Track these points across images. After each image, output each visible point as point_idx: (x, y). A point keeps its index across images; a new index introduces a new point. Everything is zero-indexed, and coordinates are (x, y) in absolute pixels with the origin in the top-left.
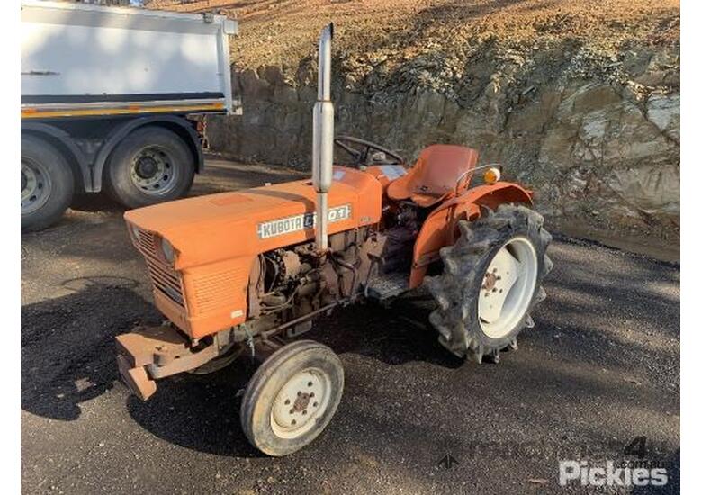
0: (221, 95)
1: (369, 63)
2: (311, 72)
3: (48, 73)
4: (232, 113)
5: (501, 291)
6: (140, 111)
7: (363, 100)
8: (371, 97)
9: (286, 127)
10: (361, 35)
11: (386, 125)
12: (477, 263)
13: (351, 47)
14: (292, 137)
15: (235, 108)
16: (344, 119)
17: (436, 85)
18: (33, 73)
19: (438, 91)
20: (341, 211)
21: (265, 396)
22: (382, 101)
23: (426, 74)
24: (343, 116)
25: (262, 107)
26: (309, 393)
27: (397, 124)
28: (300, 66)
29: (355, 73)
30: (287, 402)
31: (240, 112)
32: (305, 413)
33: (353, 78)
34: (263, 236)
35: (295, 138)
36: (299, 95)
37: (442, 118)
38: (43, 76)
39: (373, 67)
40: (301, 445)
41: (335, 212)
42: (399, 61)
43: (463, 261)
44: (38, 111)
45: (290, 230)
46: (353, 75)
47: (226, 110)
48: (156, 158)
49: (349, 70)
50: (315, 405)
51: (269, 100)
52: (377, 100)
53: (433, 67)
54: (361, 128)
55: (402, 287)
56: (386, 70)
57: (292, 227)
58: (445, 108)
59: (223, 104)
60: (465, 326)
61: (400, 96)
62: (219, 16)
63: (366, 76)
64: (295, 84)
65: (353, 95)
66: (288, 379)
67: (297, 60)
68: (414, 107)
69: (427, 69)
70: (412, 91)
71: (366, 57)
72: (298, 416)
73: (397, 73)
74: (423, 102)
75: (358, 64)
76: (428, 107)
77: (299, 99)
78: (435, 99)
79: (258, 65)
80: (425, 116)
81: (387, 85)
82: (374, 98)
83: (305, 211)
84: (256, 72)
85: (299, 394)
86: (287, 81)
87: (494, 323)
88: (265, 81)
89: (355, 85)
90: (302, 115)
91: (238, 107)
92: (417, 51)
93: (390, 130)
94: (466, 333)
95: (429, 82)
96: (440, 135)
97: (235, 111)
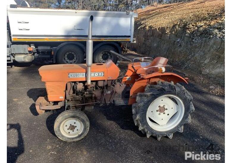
0: (129, 36)
1: (196, 26)
2: (175, 29)
3: (82, 29)
4: (132, 42)
5: (168, 115)
6: (104, 40)
7: (190, 39)
8: (194, 38)
9: (164, 48)
10: (198, 16)
11: (197, 49)
12: (146, 100)
13: (192, 21)
14: (165, 51)
15: (134, 41)
16: (183, 46)
17: (219, 35)
18: (78, 29)
19: (220, 37)
20: (100, 74)
21: (57, 122)
22: (197, 41)
23: (216, 31)
24: (183, 45)
25: (158, 41)
26: (75, 126)
27: (201, 49)
28: (173, 27)
29: (190, 30)
30: (66, 126)
31: (135, 42)
32: (73, 131)
33: (189, 32)
34: (70, 77)
35: (166, 51)
36: (170, 37)
37: (219, 48)
38: (80, 30)
39: (198, 28)
40: (72, 141)
41: (97, 74)
42: (208, 25)
43: (141, 98)
44: (78, 39)
45: (80, 77)
46: (189, 31)
47: (130, 41)
48: (108, 54)
49: (188, 29)
50: (77, 130)
51: (161, 39)
52: (196, 40)
53: (220, 28)
54: (188, 50)
55: (125, 103)
56: (201, 29)
57: (81, 76)
58: (221, 44)
59: (130, 39)
60: (140, 122)
61: (204, 39)
62: (132, 12)
63: (194, 31)
64: (169, 33)
65: (188, 38)
66: (66, 119)
67: (172, 25)
68: (209, 43)
69: (217, 29)
70: (209, 37)
71: (196, 24)
72: (71, 131)
73: (205, 30)
74: (212, 41)
75: (192, 27)
76: (214, 44)
77: (170, 38)
78: (218, 40)
79: (159, 27)
80: (212, 47)
81: (201, 35)
82: (194, 39)
83: (85, 72)
84: (158, 29)
85: (71, 125)
86: (166, 32)
87: (161, 125)
88: (160, 32)
89: (189, 34)
90: (170, 44)
91: (135, 40)
92: (216, 22)
93: (198, 51)
94: (141, 125)
95: (217, 34)
96: (217, 55)
97: (133, 42)
